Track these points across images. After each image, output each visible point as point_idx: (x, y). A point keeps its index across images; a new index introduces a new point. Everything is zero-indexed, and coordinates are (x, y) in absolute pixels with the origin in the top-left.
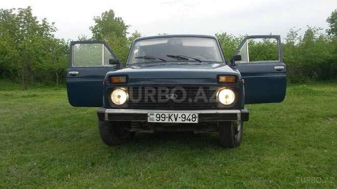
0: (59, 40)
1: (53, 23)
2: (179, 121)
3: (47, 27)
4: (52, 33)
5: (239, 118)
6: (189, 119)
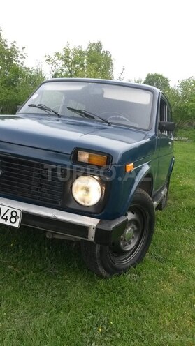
0: (29, 69)
1: (23, 48)
4: (21, 60)
5: (91, 236)
6: (5, 217)
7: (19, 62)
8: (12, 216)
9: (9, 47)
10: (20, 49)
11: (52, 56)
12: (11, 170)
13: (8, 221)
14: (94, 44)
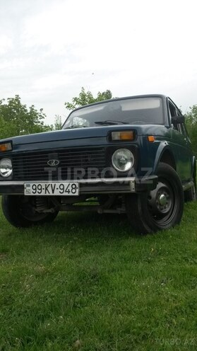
0: (48, 127)
1: (41, 110)
2: (57, 193)
3: (36, 114)
4: (41, 120)
5: (132, 188)
6: (67, 190)
7: (39, 122)
8: (73, 188)
9: (29, 111)
10: (38, 111)
11: (71, 102)
13: (71, 193)
14: (103, 94)
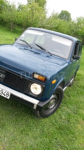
5: (35, 107)
6: (4, 94)
12: (8, 74)
13: (5, 96)
